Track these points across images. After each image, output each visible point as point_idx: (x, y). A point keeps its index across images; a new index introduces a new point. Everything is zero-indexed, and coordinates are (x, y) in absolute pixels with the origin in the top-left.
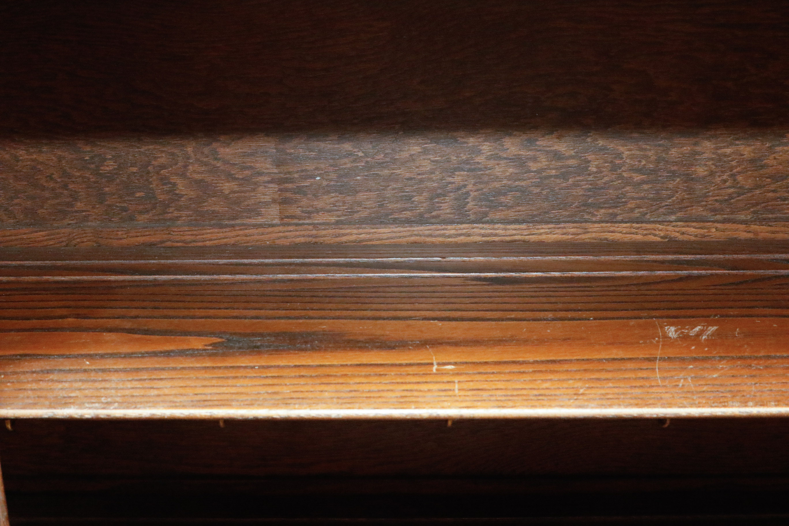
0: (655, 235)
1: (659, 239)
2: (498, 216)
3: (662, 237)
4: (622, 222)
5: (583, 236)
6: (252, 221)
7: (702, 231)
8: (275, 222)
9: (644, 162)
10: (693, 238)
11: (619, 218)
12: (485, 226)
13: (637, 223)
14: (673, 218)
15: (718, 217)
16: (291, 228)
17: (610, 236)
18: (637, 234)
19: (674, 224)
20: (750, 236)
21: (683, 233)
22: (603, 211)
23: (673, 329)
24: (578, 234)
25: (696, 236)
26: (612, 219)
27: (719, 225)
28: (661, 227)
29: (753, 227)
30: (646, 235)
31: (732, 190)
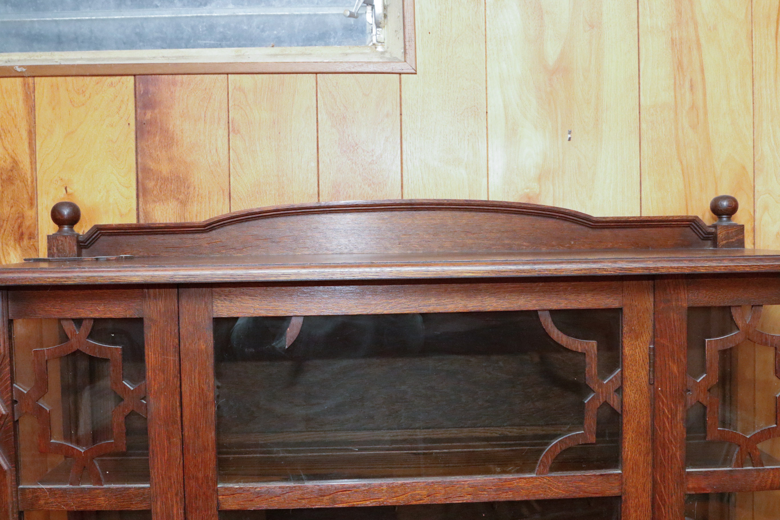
0: (496, 433)
1: (498, 435)
2: (417, 425)
3: (500, 434)
4: (480, 427)
5: (461, 435)
6: (292, 430)
7: (520, 431)
8: (303, 430)
9: (489, 397)
10: (515, 434)
11: (479, 425)
12: (410, 430)
13: (488, 427)
14: (505, 424)
15: (528, 424)
16: (312, 433)
17: (474, 435)
18: (487, 433)
19: (507, 427)
20: (544, 432)
21: (511, 432)
22: (470, 422)
23: (499, 469)
24: (457, 434)
25: (517, 433)
26: (474, 426)
27: (528, 428)
28: (499, 429)
29: (545, 428)
30: (491, 433)
31: (533, 410)
